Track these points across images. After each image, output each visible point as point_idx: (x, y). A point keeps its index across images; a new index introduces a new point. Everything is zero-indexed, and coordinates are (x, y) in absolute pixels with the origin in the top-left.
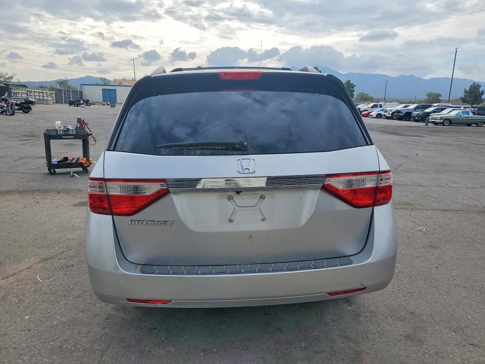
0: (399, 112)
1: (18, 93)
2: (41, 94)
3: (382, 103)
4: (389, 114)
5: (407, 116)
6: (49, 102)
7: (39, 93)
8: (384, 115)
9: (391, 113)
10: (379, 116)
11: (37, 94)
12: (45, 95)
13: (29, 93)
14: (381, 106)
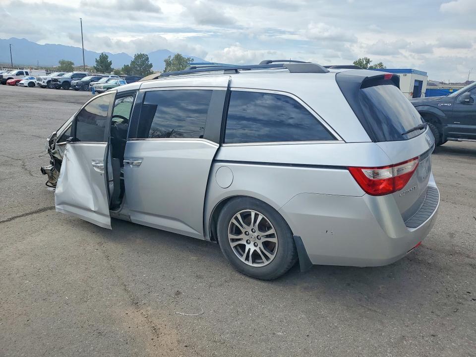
0: (55, 80)
3: (28, 71)
4: (44, 82)
5: (66, 85)
8: (38, 84)
9: (46, 81)
10: (32, 85)
14: (27, 74)
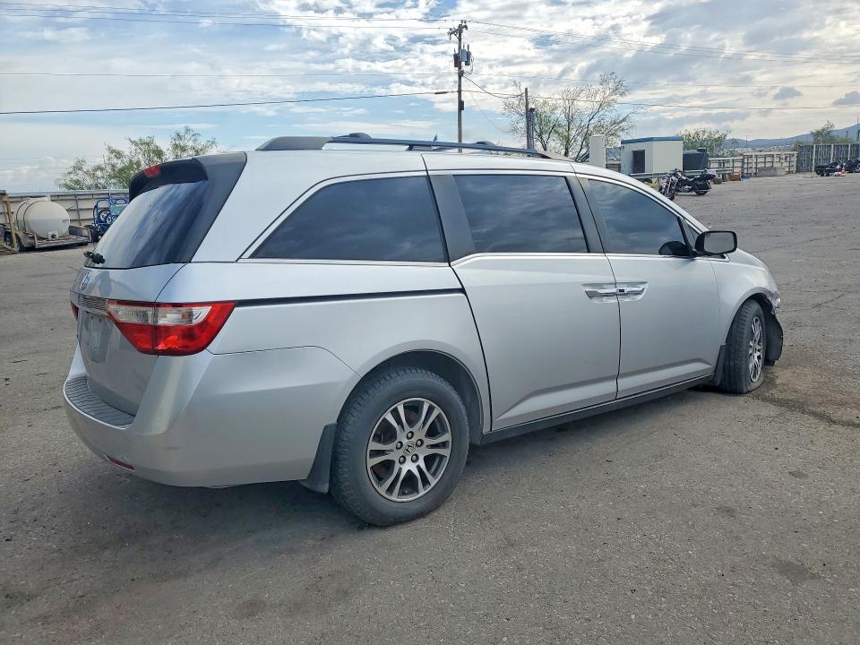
1: (728, 161)
2: (768, 159)
6: (779, 172)
7: (765, 157)
11: (762, 160)
12: (776, 160)
13: (746, 160)
